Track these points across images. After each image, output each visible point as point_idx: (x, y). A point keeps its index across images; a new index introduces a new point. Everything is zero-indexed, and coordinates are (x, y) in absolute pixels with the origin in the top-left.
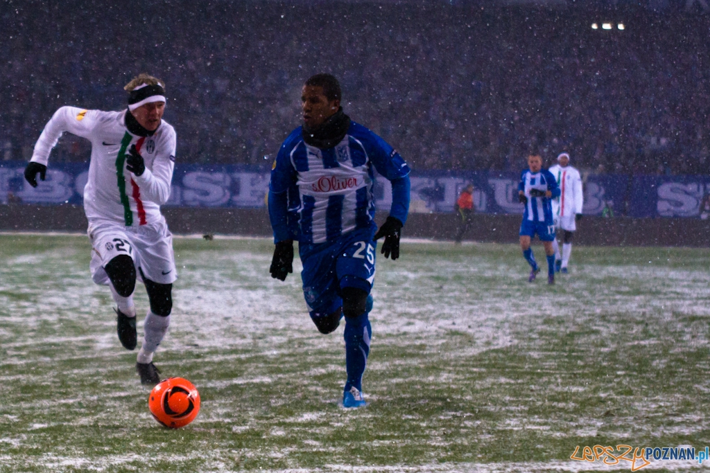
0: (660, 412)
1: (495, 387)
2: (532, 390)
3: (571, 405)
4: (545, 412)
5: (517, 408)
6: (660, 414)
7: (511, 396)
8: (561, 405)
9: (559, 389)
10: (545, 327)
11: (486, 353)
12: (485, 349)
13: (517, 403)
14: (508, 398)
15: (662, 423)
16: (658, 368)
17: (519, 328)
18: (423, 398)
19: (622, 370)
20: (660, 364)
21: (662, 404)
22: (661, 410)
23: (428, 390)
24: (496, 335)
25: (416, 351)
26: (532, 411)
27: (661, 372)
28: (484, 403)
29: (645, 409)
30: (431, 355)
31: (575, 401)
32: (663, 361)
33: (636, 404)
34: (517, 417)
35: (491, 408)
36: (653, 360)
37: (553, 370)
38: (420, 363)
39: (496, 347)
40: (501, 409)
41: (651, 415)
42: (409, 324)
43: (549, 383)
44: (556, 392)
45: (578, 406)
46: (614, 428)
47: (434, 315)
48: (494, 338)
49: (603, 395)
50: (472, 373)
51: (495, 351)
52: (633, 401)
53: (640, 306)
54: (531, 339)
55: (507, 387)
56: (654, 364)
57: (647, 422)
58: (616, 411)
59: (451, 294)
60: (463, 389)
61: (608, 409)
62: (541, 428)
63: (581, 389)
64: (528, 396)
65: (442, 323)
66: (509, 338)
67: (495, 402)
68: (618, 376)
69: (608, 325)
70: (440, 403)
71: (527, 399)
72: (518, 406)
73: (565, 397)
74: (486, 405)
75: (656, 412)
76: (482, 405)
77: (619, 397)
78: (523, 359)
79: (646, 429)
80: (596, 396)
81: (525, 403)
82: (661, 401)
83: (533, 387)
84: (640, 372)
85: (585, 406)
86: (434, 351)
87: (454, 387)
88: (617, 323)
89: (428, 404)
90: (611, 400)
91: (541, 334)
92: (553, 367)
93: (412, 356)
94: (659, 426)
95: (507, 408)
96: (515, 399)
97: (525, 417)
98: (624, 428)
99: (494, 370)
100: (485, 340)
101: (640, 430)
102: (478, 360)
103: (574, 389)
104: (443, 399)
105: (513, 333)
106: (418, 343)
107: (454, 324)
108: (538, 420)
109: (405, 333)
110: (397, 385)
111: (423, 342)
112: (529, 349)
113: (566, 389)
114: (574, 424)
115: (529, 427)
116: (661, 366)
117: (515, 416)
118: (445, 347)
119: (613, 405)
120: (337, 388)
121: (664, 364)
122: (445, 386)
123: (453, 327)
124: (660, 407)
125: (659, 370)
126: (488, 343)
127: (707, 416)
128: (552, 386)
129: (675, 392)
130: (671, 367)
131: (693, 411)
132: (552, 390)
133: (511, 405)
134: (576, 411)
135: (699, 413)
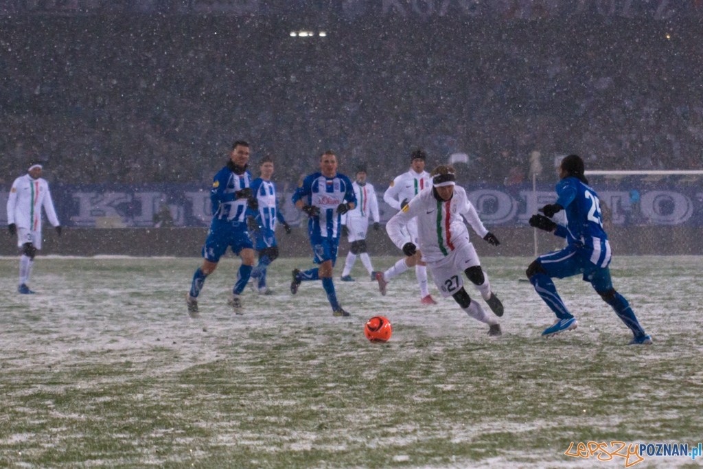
0: (374, 423)
1: (205, 403)
2: (242, 406)
3: (284, 419)
4: (255, 426)
5: (228, 423)
6: (375, 425)
7: (221, 411)
8: (273, 419)
9: (270, 403)
10: (250, 341)
11: (194, 368)
12: (191, 365)
13: (229, 419)
14: (218, 414)
15: (377, 434)
16: (369, 379)
17: (224, 342)
18: (132, 416)
19: (333, 382)
20: (370, 375)
21: (375, 415)
22: (375, 421)
23: (136, 408)
24: (201, 350)
25: (122, 369)
26: (244, 426)
27: (372, 383)
28: (195, 420)
29: (358, 421)
30: (139, 373)
31: (287, 415)
32: (373, 372)
33: (349, 416)
34: (229, 432)
35: (203, 424)
36: (363, 371)
37: (262, 384)
38: (127, 381)
39: (203, 363)
40: (212, 425)
41: (365, 427)
42: (113, 341)
43: (260, 397)
44: (268, 406)
45: (290, 420)
46: (328, 441)
47: (138, 331)
48: (201, 353)
49: (314, 408)
50: (182, 390)
51: (203, 366)
52: (346, 413)
54: (237, 353)
55: (216, 402)
56: (364, 374)
57: (361, 435)
58: (329, 424)
59: (153, 310)
60: (173, 406)
61: (321, 422)
62: (255, 443)
63: (292, 403)
64: (239, 411)
65: (146, 340)
66: (215, 353)
67: (206, 419)
68: (328, 389)
69: (315, 337)
70: (150, 421)
71: (238, 414)
72: (229, 421)
73: (277, 411)
74: (197, 421)
75: (369, 423)
76: (193, 422)
77: (332, 409)
78: (232, 374)
79: (361, 441)
80: (308, 409)
81: (237, 418)
82: (375, 412)
83: (243, 402)
84: (351, 383)
85: (298, 419)
86: (140, 368)
87: (163, 404)
88: (324, 334)
89: (138, 422)
90: (324, 412)
91: (247, 347)
92: (262, 381)
93: (118, 373)
94: (373, 438)
95: (218, 424)
96: (225, 415)
97: (237, 433)
98: (338, 441)
99: (201, 385)
100: (191, 355)
101: (355, 442)
102: (185, 377)
103: (286, 403)
104: (154, 417)
105: (220, 348)
106: (123, 360)
107: (158, 340)
108: (251, 435)
109: (109, 351)
110: (105, 403)
111: (128, 359)
112: (236, 364)
113: (276, 403)
114: (287, 438)
115: (243, 442)
116: (372, 377)
117: (227, 432)
118: (151, 364)
119: (326, 418)
120: (45, 409)
121: (374, 374)
122: (155, 403)
123: (159, 344)
124: (374, 418)
125: (371, 381)
126: (194, 359)
127: (421, 426)
128: (263, 401)
129: (386, 403)
130: (382, 377)
131: (407, 421)
132: (262, 404)
133: (222, 421)
134: (288, 425)
135: (413, 423)
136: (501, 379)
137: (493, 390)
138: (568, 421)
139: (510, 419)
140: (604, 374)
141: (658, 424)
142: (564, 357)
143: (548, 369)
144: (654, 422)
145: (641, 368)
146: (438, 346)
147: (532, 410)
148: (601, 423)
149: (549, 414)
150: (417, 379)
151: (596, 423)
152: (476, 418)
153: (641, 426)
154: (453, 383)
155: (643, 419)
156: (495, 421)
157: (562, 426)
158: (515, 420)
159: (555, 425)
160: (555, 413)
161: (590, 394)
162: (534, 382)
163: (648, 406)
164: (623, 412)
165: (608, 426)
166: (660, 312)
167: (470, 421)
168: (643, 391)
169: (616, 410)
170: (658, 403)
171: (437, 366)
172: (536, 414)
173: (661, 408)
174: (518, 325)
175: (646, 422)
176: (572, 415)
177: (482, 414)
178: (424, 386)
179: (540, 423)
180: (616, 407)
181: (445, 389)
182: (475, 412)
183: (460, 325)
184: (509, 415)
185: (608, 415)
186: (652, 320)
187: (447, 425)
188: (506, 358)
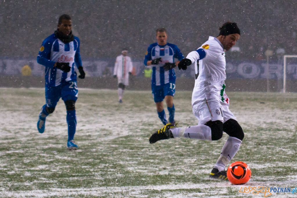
0: (196, 163)
1: (122, 153)
2: (139, 155)
3: (157, 161)
4: (144, 163)
5: (132, 162)
6: (196, 164)
7: (129, 157)
8: (152, 161)
9: (151, 154)
10: (143, 127)
11: (118, 138)
12: (117, 137)
13: (133, 160)
15: (197, 168)
16: (194, 144)
17: (131, 127)
18: (91, 158)
19: (178, 145)
22: (196, 162)
23: (93, 155)
24: (122, 130)
25: (87, 138)
26: (139, 164)
27: (195, 146)
28: (118, 160)
29: (189, 162)
30: (93, 139)
31: (158, 159)
32: (196, 141)
33: (185, 160)
34: (133, 166)
35: (121, 163)
37: (147, 145)
38: (89, 143)
39: (122, 136)
40: (125, 163)
41: (192, 165)
42: (83, 126)
45: (159, 161)
46: (175, 171)
47: (94, 122)
48: (121, 132)
49: (170, 156)
50: (112, 147)
51: (122, 137)
53: (185, 117)
54: (137, 132)
55: (128, 153)
56: (192, 142)
57: (190, 168)
58: (176, 163)
59: (101, 113)
60: (108, 154)
61: (173, 162)
62: (144, 171)
63: (160, 154)
64: (137, 157)
65: (97, 125)
66: (127, 132)
67: (123, 160)
68: (176, 148)
70: (98, 161)
71: (137, 158)
72: (133, 161)
73: (154, 157)
74: (119, 161)
75: (194, 163)
76: (117, 161)
77: (177, 157)
78: (134, 141)
79: (190, 171)
80: (167, 157)
81: (136, 160)
82: (196, 159)
83: (139, 153)
84: (186, 146)
85: (163, 161)
86: (95, 138)
87: (104, 153)
89: (93, 161)
90: (174, 158)
91: (141, 130)
92: (147, 144)
93: (85, 140)
94: (195, 170)
96: (131, 158)
97: (136, 166)
98: (180, 171)
99: (121, 146)
100: (117, 133)
101: (187, 171)
102: (114, 142)
103: (158, 154)
104: (100, 159)
105: (130, 129)
106: (88, 134)
107: (103, 126)
108: (142, 168)
109: (81, 130)
110: (79, 152)
111: (90, 134)
112: (136, 136)
113: (153, 154)
114: (157, 169)
115: (138, 171)
116: (195, 143)
117: (132, 166)
118: (100, 136)
119: (175, 161)
120: (53, 155)
121: (196, 142)
122: (100, 153)
123: (103, 127)
125: (195, 145)
126: (118, 134)
128: (147, 153)
129: (201, 155)
130: (199, 144)
131: (210, 163)
132: (147, 154)
133: (130, 161)
134: (158, 164)
135: (213, 164)
136: (252, 145)
137: (248, 150)
138: (280, 164)
139: (255, 163)
142: (279, 136)
143: (272, 141)
147: (265, 159)
148: (294, 165)
149: (271, 161)
150: (215, 145)
151: (292, 165)
156: (248, 163)
157: (277, 166)
158: (257, 163)
159: (275, 165)
160: (275, 160)
161: (290, 152)
162: (266, 147)
172: (266, 161)
174: (259, 122)
176: (282, 161)
177: (243, 160)
178: (218, 148)
179: (268, 165)
182: (240, 159)
184: (255, 161)
188: (254, 136)
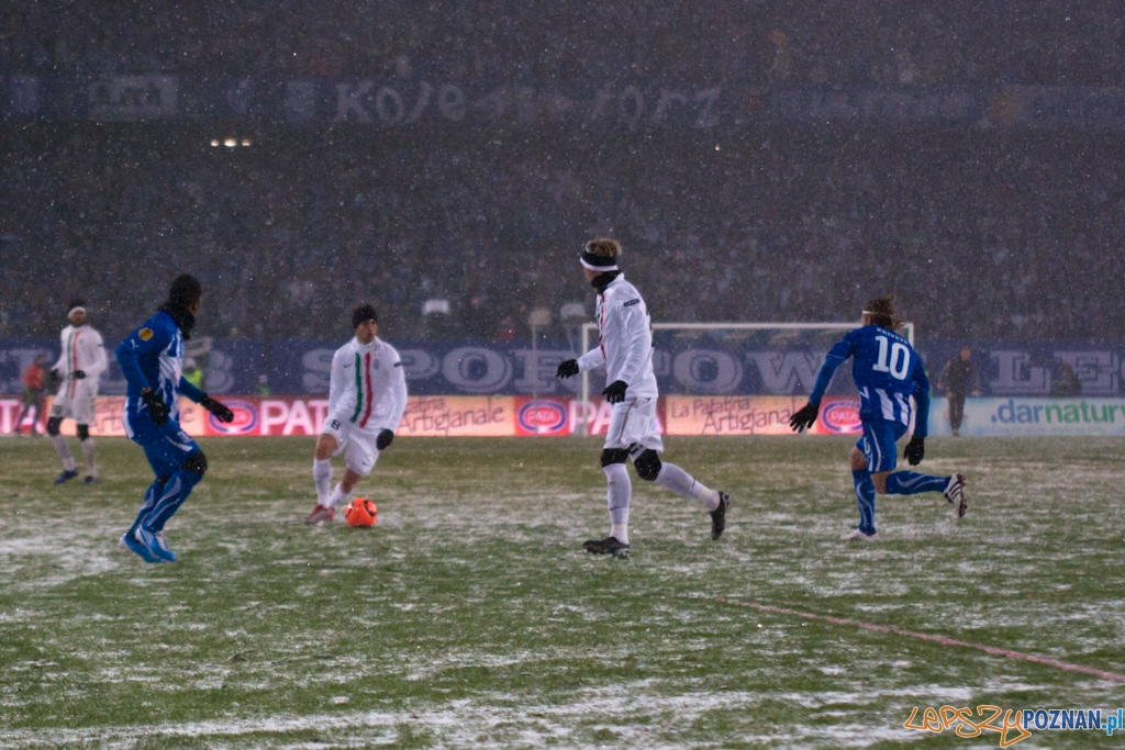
0: (307, 654)
1: (88, 626)
2: (136, 630)
3: (189, 648)
5: (116, 654)
6: (307, 657)
7: (108, 637)
8: (175, 648)
9: (172, 627)
11: (76, 582)
12: (73, 577)
13: (117, 647)
14: (104, 641)
15: (310, 669)
19: (257, 600)
20: (306, 590)
21: (309, 643)
22: (308, 650)
24: (88, 557)
26: (137, 657)
27: (308, 601)
28: (73, 648)
31: (194, 643)
32: (311, 586)
33: (275, 644)
34: (116, 665)
35: (83, 655)
36: (297, 585)
39: (89, 574)
40: (95, 655)
41: (295, 658)
43: (159, 618)
44: (169, 631)
45: (197, 649)
46: (245, 677)
47: (7, 532)
48: (87, 562)
49: (231, 634)
51: (87, 578)
52: (271, 640)
53: (280, 515)
55: (104, 625)
56: (299, 589)
57: (289, 669)
58: (248, 655)
60: (45, 630)
61: (238, 652)
62: (149, 679)
63: (202, 627)
64: (132, 637)
65: (17, 543)
66: (106, 560)
67: (87, 647)
68: (251, 608)
69: (238, 540)
70: (14, 650)
71: (130, 641)
72: (117, 651)
73: (180, 638)
74: (74, 650)
75: (302, 654)
76: (70, 651)
77: (252, 636)
78: (125, 588)
79: (288, 677)
80: (222, 635)
81: (128, 647)
82: (308, 640)
83: (137, 625)
84: (281, 601)
85: (209, 647)
86: (6, 580)
87: (32, 627)
88: (250, 537)
90: (242, 639)
94: (305, 672)
95: (103, 654)
96: (113, 642)
97: (127, 665)
98: (258, 676)
100: (74, 564)
101: (280, 679)
102: (65, 591)
103: (193, 626)
104: (19, 644)
105: (112, 554)
107: (32, 544)
108: (145, 669)
112: (133, 576)
113: (181, 627)
114: (192, 673)
115: (133, 678)
116: (308, 593)
117: (113, 665)
118: (21, 575)
119: (245, 647)
121: (312, 590)
122: (21, 627)
123: (34, 549)
124: (307, 647)
125: (306, 598)
126: (78, 569)
127: (369, 658)
128: (164, 624)
129: (326, 627)
130: (321, 594)
131: (350, 651)
132: (163, 628)
133: (109, 650)
134: (195, 656)
135: (358, 654)
136: (479, 598)
137: (465, 610)
138: (560, 652)
139: (486, 650)
140: (613, 591)
141: (679, 657)
142: (563, 568)
143: (541, 584)
144: (674, 653)
145: (662, 583)
146: (399, 552)
147: (515, 637)
148: (604, 656)
149: (533, 643)
150: (367, 597)
151: (598, 655)
152: (441, 648)
153: (656, 659)
154: (413, 602)
155: (660, 649)
156: (466, 652)
157: (552, 659)
158: (492, 651)
159: (544, 657)
160: (545, 642)
161: (591, 617)
162: (520, 600)
163: (667, 632)
164: (634, 640)
165: (612, 659)
166: (692, 509)
167: (433, 652)
168: (661, 614)
169: (625, 638)
170: (682, 630)
171: (395, 579)
172: (520, 642)
173: (684, 636)
174: (505, 526)
175: (663, 653)
176: (567, 644)
177: (448, 644)
178: (375, 605)
179: (524, 655)
180: (626, 635)
181: (404, 609)
182: (441, 639)
183: (431, 525)
184: (486, 645)
185: (614, 644)
186: (680, 520)
187: (403, 657)
188: (487, 569)
